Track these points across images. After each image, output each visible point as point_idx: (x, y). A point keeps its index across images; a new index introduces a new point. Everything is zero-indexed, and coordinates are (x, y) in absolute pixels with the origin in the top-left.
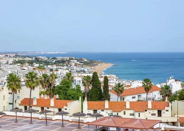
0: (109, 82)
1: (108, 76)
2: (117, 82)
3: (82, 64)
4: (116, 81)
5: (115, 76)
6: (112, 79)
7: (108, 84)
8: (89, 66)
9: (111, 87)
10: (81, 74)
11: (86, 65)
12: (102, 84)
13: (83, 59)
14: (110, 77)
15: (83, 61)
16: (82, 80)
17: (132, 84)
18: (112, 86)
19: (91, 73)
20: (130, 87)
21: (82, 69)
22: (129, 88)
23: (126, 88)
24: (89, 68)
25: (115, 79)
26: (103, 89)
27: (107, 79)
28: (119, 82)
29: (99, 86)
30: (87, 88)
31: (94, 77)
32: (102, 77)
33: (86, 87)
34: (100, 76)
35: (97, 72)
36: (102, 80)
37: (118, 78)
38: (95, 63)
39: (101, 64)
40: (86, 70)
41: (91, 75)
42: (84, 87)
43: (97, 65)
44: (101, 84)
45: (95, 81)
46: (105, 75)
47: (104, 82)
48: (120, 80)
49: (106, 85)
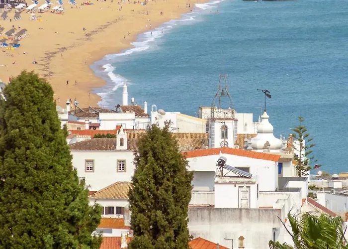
0: (196, 199)
4: (282, 185)
6: (233, 161)
7: (180, 230)
14: (202, 145)
28: (321, 198)
37: (298, 148)
45: (29, 186)
46: (139, 113)
47: (132, 199)
48: (322, 183)
49: (162, 238)
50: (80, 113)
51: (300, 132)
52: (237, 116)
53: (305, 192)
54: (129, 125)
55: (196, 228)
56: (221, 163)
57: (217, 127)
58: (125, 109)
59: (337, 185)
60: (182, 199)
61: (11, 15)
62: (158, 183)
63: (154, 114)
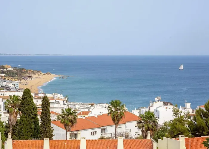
0: (51, 106)
1: (49, 95)
2: (66, 107)
3: (4, 74)
4: (64, 104)
5: (62, 96)
6: (57, 101)
7: (49, 110)
8: (16, 79)
9: (54, 115)
10: (2, 92)
11: (11, 76)
12: (40, 110)
13: (6, 66)
14: (53, 98)
15: (5, 70)
16: (5, 103)
17: (91, 110)
18: (56, 114)
19: (20, 92)
20: (88, 115)
21: (4, 84)
22: (86, 116)
23: (81, 117)
24: (16, 82)
25: (62, 102)
26: (40, 119)
27: (48, 101)
28: (69, 106)
29: (33, 114)
30: (12, 118)
31: (25, 98)
32: (39, 98)
33: (12, 116)
34: (37, 95)
35: (29, 89)
36: (38, 103)
37: (66, 98)
38: (28, 73)
39: (37, 76)
40: (11, 85)
41: (20, 94)
42: (7, 115)
43: (31, 77)
44: (36, 109)
45: (27, 104)
46: (44, 94)
47: (42, 106)
48: (70, 104)
49: (46, 111)
50: (36, 94)
51: (67, 96)
52: (58, 94)
53: (67, 105)
54: (43, 96)
55: (51, 110)
56: (55, 101)
57: (55, 96)
58: (42, 94)
59: (72, 104)
60: (49, 106)
61: (26, 80)
62: (45, 104)
63: (46, 94)
